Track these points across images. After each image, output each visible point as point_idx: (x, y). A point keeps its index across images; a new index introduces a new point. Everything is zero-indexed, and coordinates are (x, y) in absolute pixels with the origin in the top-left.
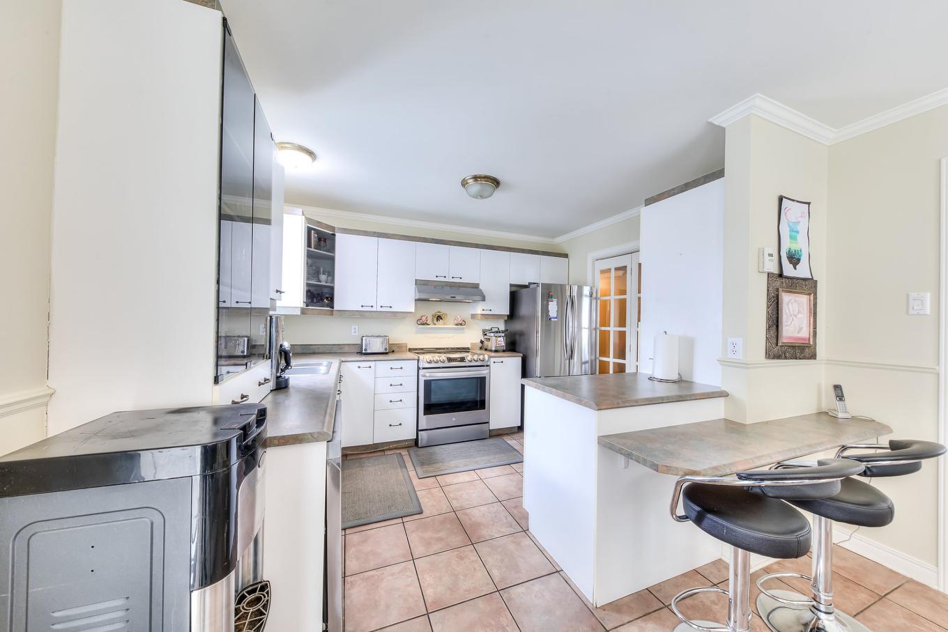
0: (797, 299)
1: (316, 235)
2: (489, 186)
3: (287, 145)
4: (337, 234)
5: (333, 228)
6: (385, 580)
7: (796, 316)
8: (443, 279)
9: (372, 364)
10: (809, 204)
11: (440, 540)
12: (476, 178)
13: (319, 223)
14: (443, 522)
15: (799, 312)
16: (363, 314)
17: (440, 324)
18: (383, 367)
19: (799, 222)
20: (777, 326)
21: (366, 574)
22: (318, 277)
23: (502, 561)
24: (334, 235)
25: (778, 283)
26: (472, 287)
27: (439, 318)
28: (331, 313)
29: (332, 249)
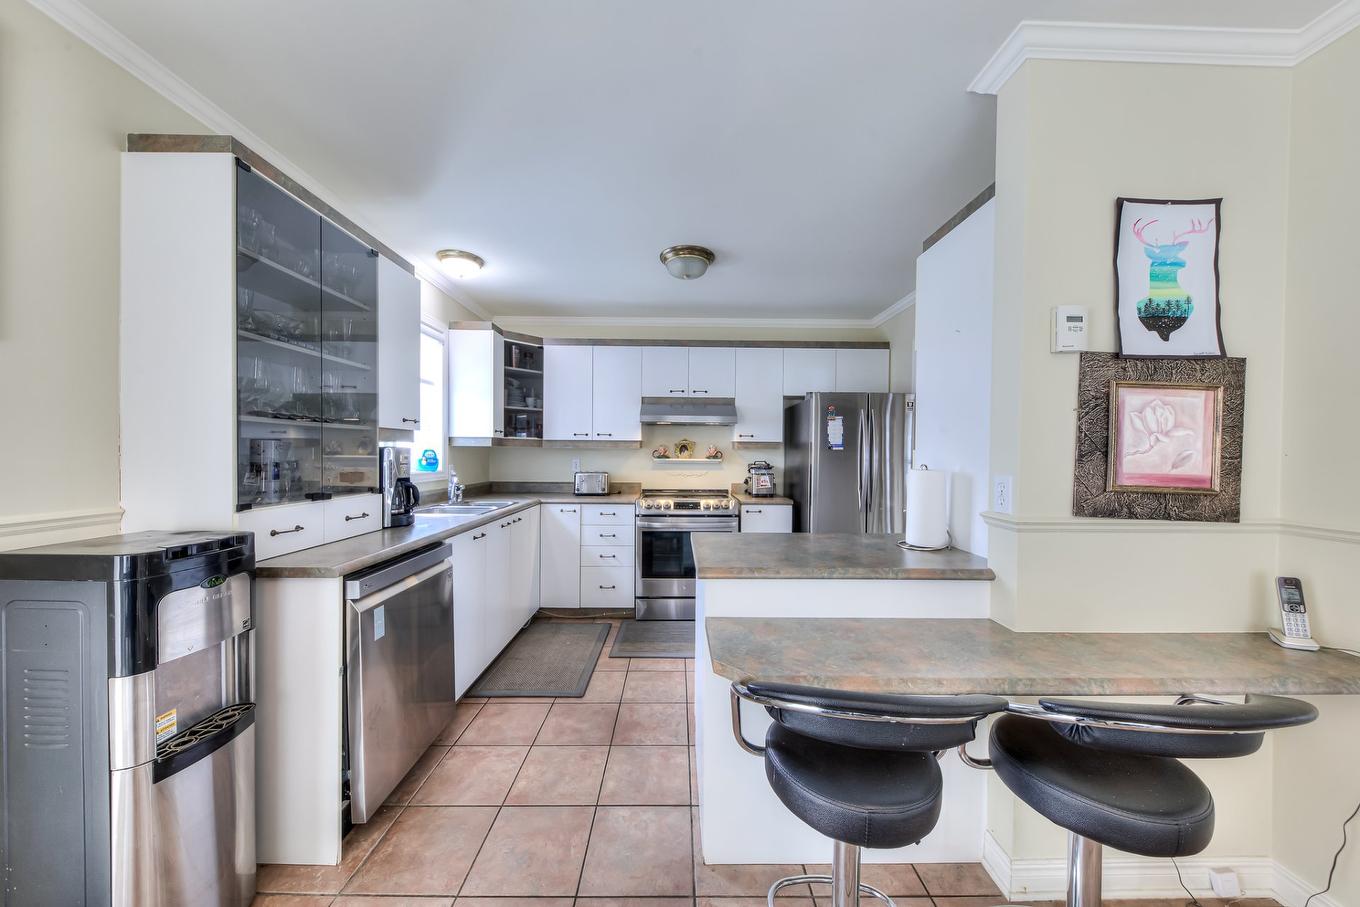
0: (1168, 399)
1: (517, 351)
2: (696, 262)
3: (451, 253)
4: (545, 347)
5: (540, 340)
6: (488, 759)
7: (1167, 434)
8: (681, 395)
9: (577, 507)
10: (1217, 202)
11: (576, 731)
12: (676, 250)
13: (521, 336)
14: (596, 713)
15: (1177, 426)
16: (577, 444)
17: (684, 457)
18: (592, 511)
19: (1185, 243)
20: (1106, 454)
21: (475, 748)
22: (525, 401)
23: (630, 774)
24: (542, 348)
25: (1111, 370)
26: (725, 404)
27: (683, 448)
28: (540, 444)
29: (539, 365)
